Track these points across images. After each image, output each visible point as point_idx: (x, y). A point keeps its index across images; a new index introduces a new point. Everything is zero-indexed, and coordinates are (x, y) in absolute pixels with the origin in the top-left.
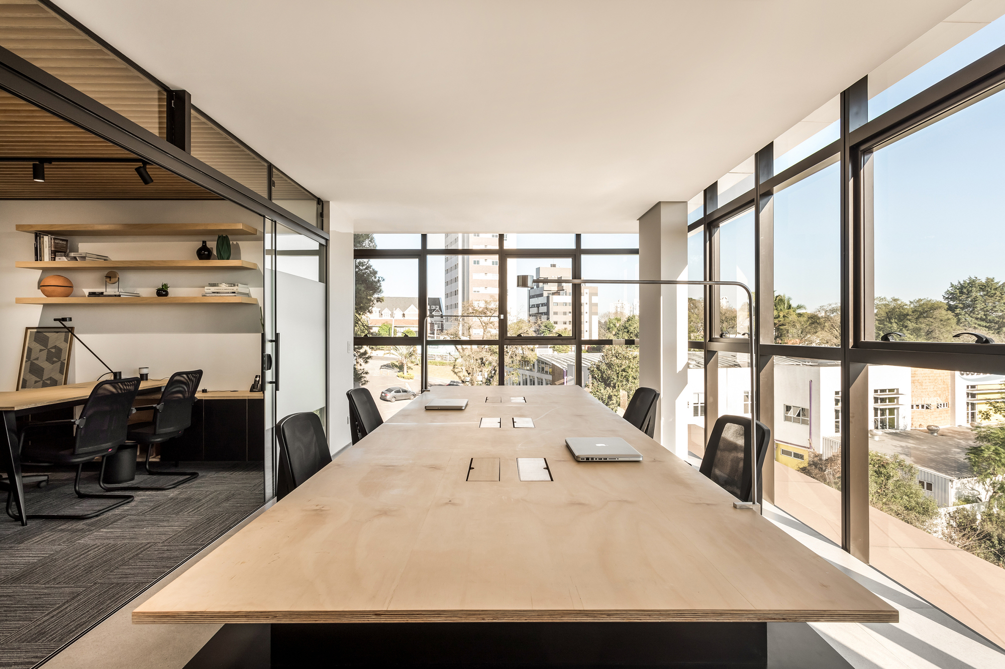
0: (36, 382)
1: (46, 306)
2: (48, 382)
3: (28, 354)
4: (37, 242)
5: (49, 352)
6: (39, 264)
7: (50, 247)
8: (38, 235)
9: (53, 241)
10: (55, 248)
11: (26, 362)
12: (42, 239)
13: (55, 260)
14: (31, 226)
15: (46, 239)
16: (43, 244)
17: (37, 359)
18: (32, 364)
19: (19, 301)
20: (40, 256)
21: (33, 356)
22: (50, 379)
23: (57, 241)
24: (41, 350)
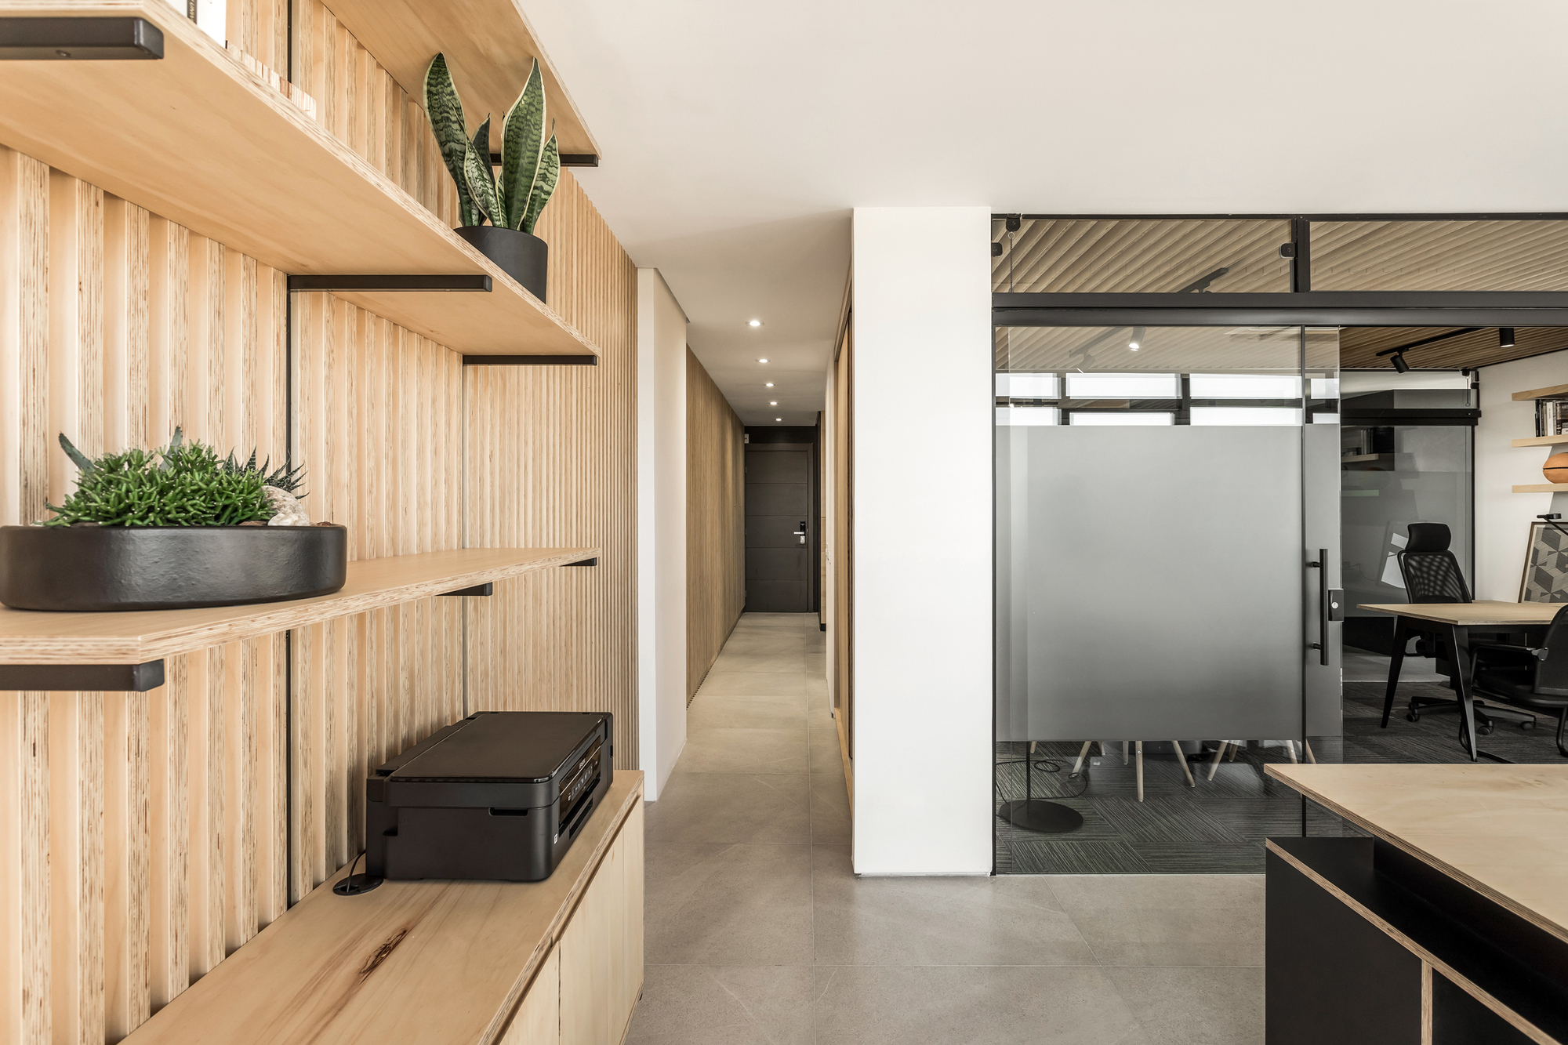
0: (1543, 594)
1: (1556, 494)
2: (1558, 596)
3: (1533, 556)
4: (1539, 412)
5: (1560, 556)
6: (1542, 440)
7: (1555, 416)
8: (1540, 403)
9: (1558, 408)
10: (1562, 416)
11: (1531, 566)
12: (1544, 407)
13: (1560, 433)
14: (1530, 392)
15: (1550, 406)
16: (1546, 413)
17: (1545, 564)
18: (1539, 571)
19: (1517, 489)
20: (1543, 430)
21: (1540, 561)
22: (1561, 592)
23: (1564, 407)
24: (1550, 553)
